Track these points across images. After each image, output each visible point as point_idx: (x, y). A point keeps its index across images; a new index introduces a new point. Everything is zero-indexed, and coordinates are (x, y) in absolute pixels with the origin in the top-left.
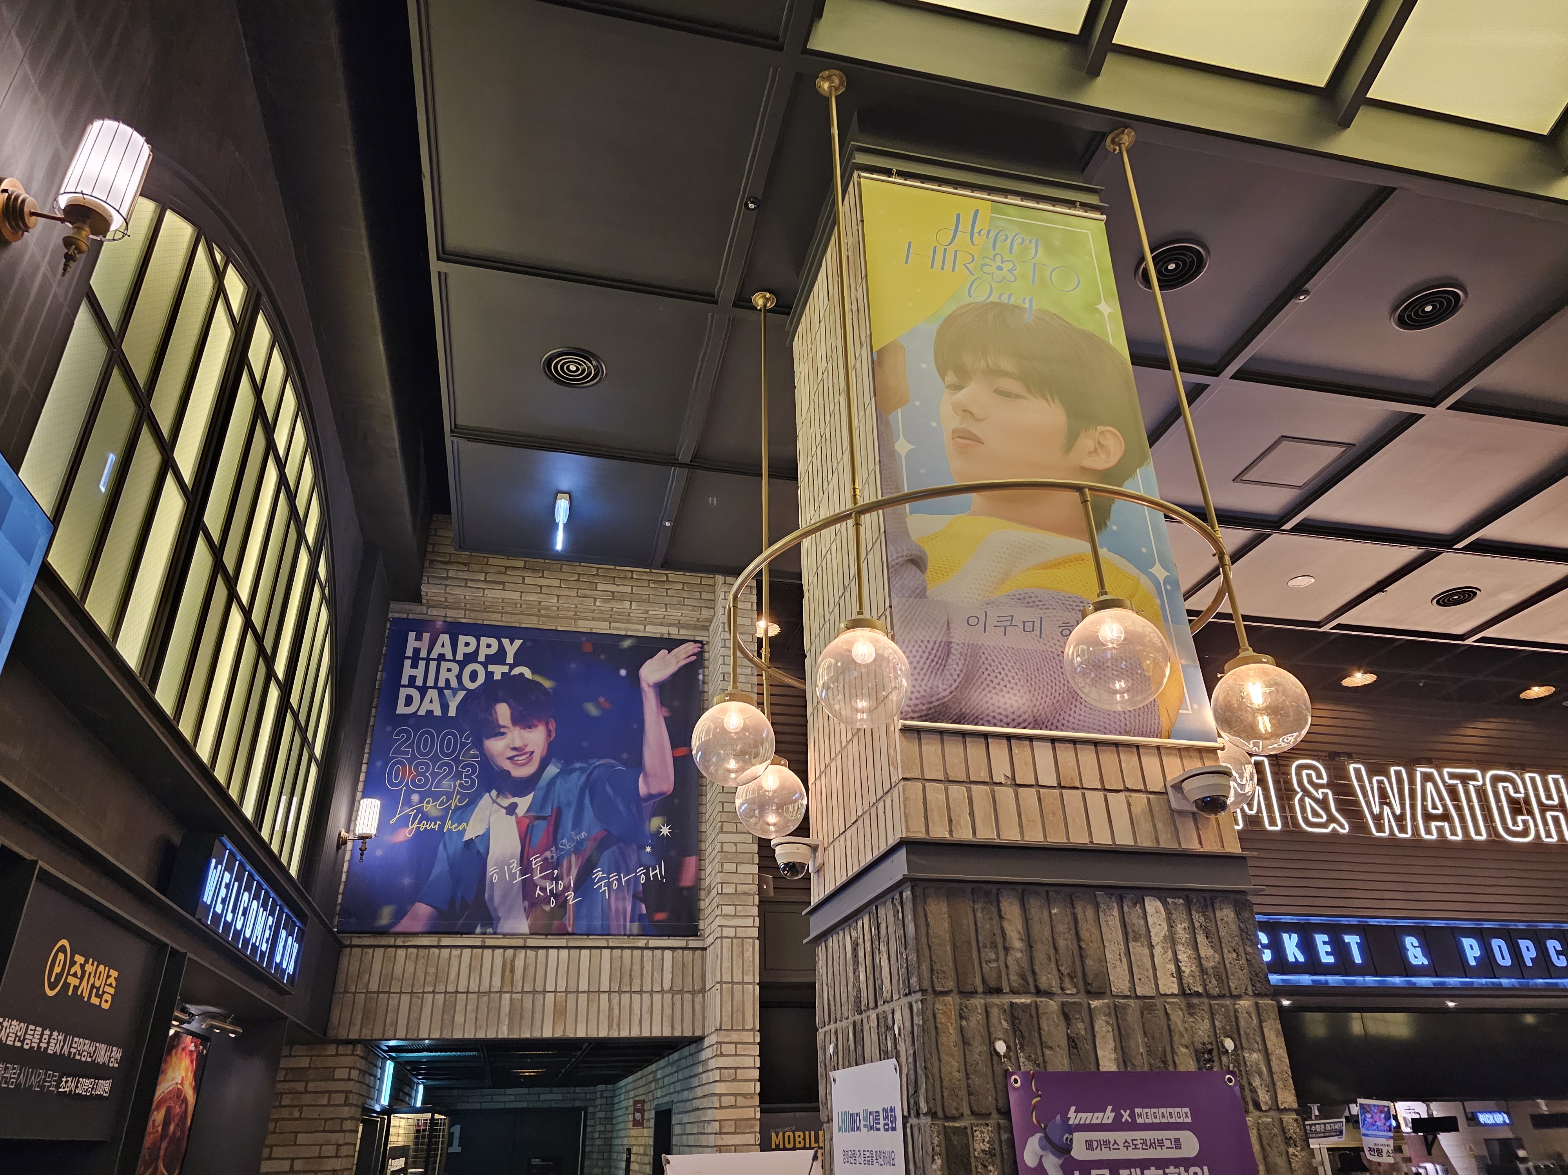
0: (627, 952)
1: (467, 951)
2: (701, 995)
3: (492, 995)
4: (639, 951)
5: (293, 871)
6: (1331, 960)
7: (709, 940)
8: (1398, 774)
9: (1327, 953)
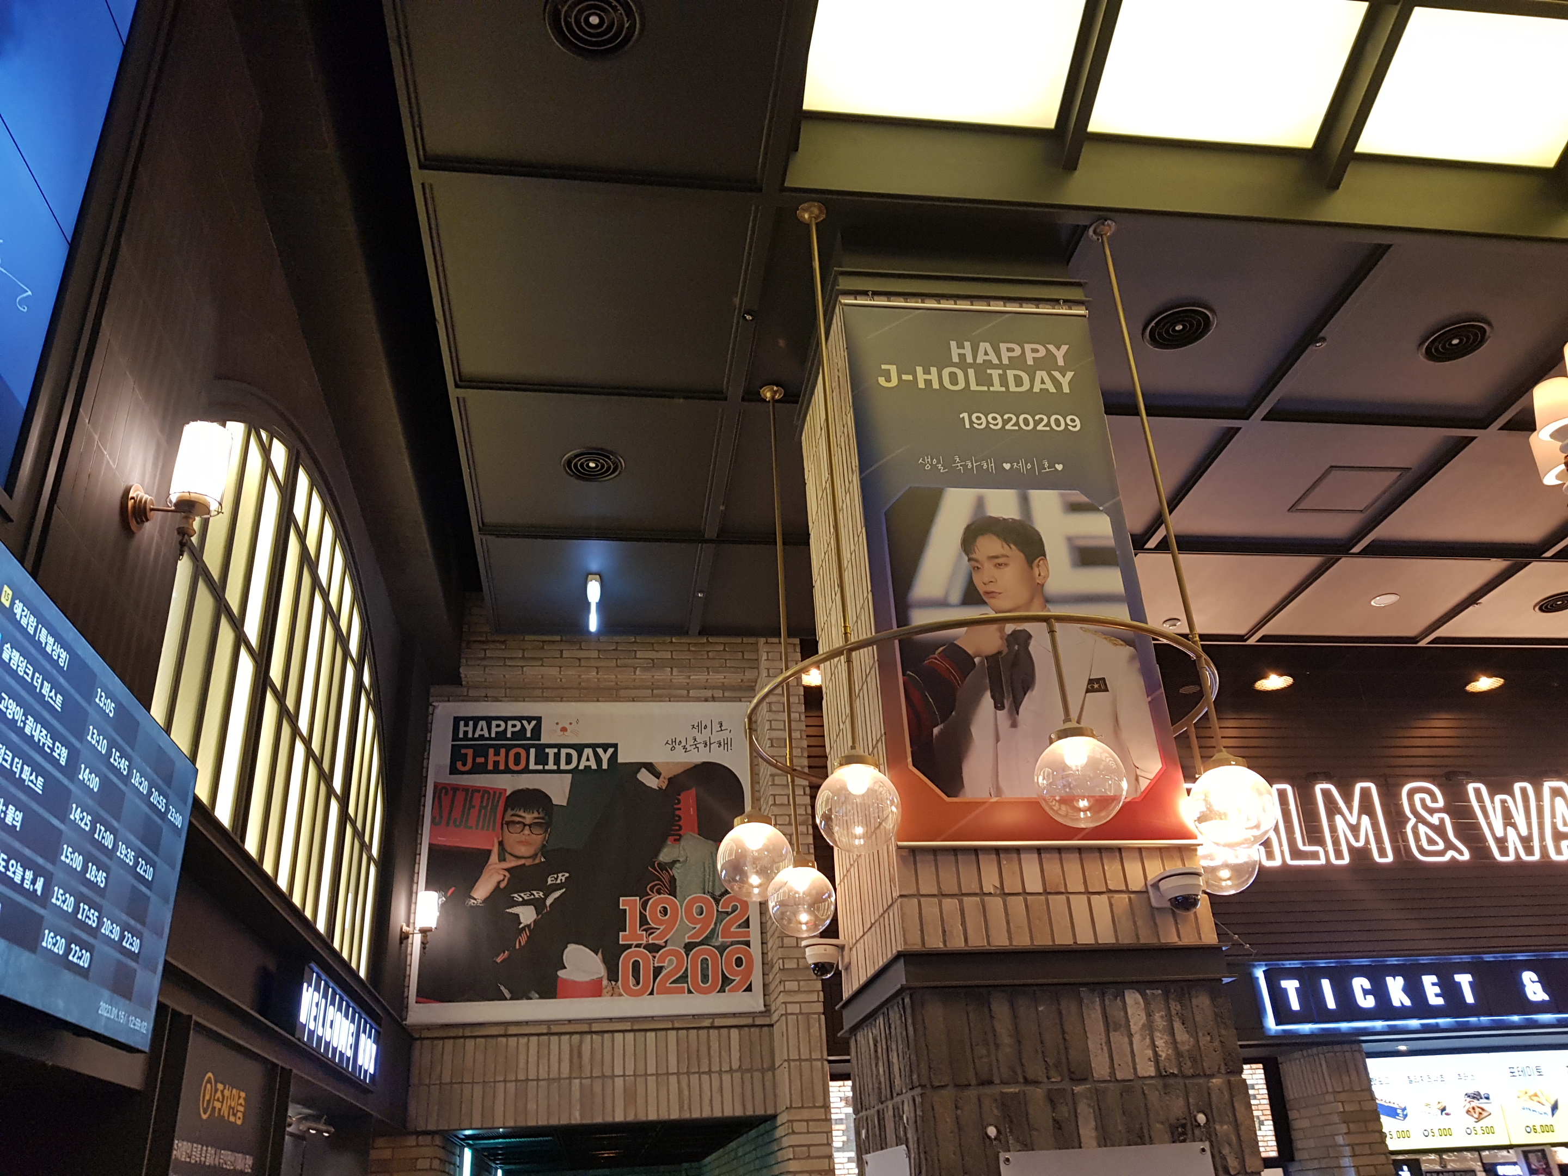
0: (694, 1032)
1: (534, 1039)
2: (770, 1073)
3: (562, 1082)
4: (705, 1031)
5: (362, 974)
6: (1440, 1001)
7: (775, 1017)
8: (1524, 791)
9: (1437, 995)
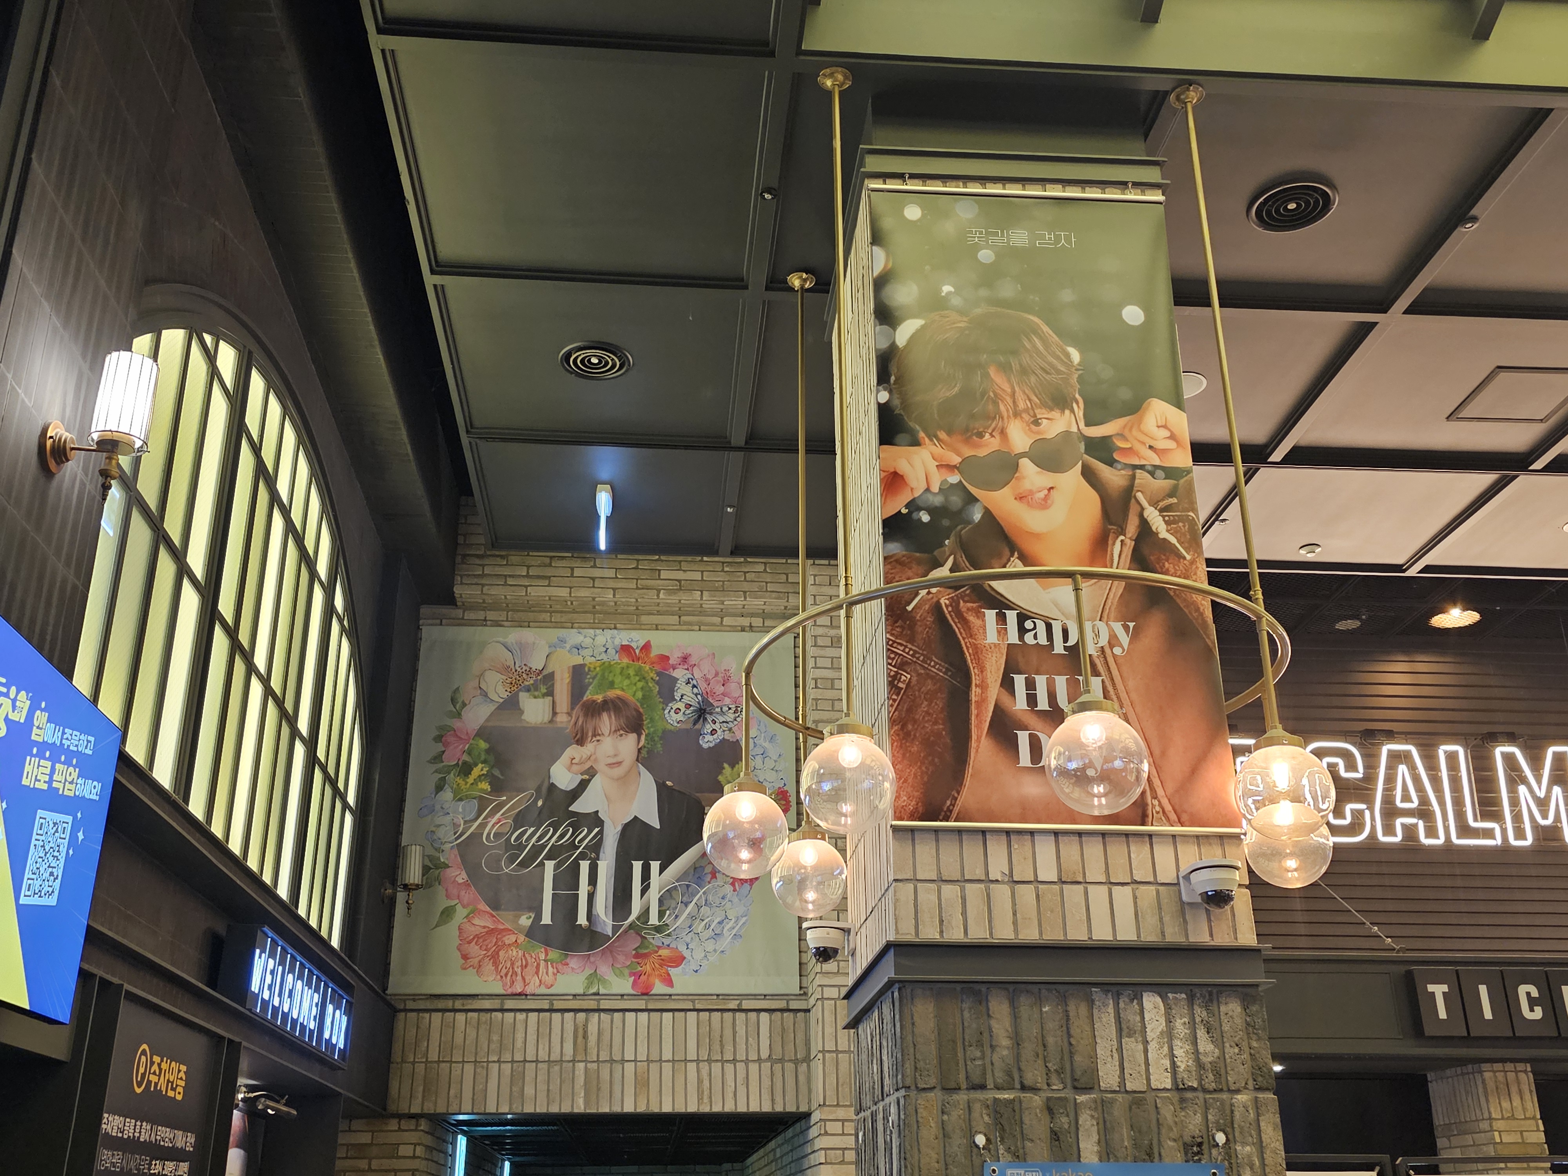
0: (717, 1015)
1: (533, 1016)
2: (805, 1065)
3: (564, 1064)
4: (730, 1014)
5: (334, 943)
7: (811, 1001)
